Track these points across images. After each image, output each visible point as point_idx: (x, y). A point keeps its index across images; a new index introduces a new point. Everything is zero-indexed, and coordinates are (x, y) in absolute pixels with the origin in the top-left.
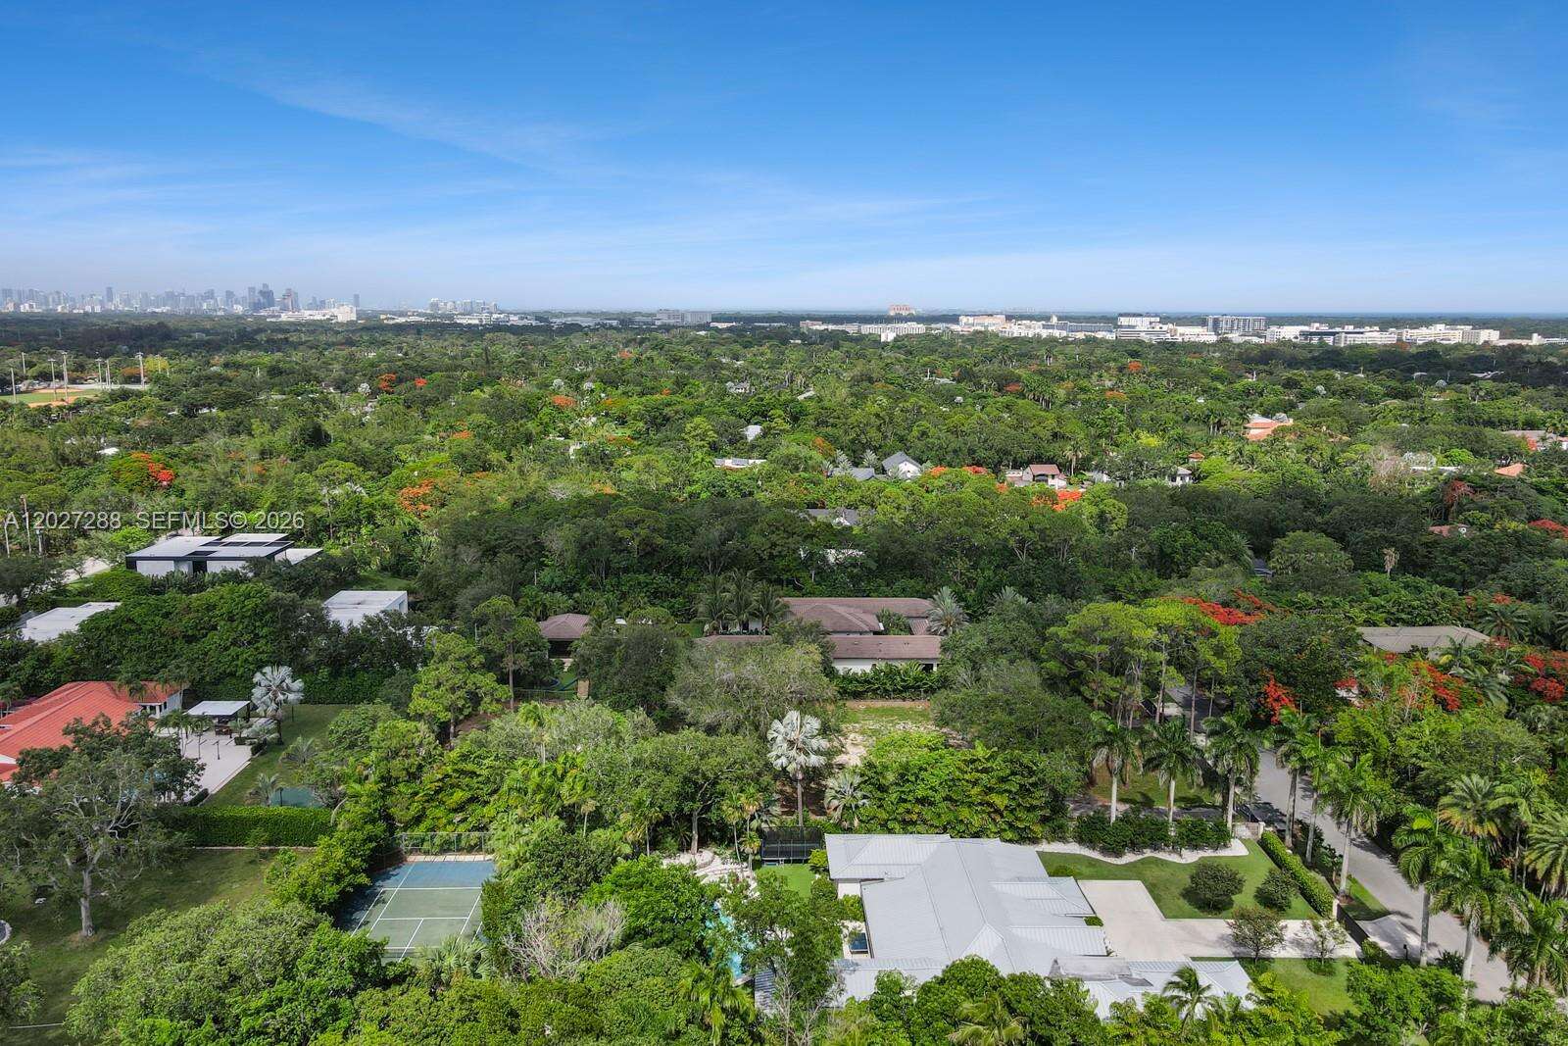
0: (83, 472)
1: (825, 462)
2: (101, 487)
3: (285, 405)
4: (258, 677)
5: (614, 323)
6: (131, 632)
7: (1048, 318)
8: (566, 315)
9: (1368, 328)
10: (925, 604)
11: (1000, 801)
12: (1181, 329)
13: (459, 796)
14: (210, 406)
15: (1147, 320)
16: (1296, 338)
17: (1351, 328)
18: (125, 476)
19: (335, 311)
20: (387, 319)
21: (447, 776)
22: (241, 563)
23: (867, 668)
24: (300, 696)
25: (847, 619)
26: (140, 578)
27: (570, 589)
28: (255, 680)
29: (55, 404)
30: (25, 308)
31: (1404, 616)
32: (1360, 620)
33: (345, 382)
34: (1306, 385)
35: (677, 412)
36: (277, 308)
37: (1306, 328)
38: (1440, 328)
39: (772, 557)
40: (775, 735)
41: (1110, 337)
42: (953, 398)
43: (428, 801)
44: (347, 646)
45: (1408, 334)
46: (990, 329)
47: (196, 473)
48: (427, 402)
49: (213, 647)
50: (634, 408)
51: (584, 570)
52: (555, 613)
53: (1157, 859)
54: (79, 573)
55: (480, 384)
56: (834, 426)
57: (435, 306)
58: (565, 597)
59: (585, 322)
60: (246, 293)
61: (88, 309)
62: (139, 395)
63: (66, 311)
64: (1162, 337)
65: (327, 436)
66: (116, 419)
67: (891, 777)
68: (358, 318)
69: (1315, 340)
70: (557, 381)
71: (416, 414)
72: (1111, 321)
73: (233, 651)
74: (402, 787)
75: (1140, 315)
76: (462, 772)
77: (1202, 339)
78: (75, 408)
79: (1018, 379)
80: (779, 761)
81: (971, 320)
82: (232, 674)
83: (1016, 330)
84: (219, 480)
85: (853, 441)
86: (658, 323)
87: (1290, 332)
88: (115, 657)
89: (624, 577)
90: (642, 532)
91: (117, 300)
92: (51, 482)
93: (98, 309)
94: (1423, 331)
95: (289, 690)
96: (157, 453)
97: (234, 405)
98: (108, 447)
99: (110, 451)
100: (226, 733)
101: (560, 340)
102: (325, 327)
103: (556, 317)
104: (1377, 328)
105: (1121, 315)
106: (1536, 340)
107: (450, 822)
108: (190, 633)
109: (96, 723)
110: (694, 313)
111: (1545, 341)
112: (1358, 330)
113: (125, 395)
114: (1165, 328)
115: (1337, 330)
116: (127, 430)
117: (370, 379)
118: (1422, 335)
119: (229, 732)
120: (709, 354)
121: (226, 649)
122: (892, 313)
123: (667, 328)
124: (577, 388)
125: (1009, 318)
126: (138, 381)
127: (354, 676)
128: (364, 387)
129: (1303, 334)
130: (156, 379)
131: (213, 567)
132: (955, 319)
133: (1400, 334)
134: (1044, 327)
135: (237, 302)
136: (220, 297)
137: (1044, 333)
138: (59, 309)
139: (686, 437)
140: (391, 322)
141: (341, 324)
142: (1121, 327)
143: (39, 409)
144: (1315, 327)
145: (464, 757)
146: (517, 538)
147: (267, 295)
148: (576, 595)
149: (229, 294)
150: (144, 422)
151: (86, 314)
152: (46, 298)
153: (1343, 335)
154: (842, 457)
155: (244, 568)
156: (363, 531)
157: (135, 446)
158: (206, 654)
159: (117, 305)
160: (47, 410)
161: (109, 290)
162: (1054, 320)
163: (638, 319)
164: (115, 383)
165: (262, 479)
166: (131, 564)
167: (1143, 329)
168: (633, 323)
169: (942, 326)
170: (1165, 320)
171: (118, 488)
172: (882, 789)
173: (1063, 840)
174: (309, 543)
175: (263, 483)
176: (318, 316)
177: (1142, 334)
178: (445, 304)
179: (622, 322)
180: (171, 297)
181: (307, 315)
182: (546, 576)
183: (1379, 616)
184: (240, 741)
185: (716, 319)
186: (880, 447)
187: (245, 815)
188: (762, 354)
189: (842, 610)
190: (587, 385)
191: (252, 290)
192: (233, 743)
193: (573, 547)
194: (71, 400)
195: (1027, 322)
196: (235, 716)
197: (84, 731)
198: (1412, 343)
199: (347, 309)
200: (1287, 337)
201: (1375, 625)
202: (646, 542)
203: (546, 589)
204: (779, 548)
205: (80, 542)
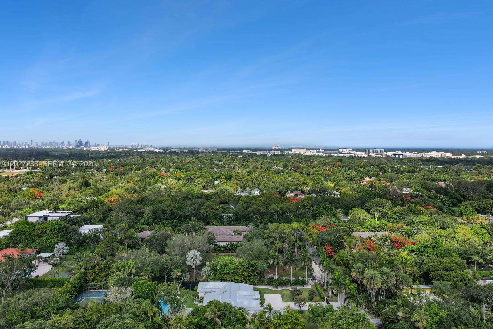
0: (16, 194)
1: (233, 191)
2: (21, 197)
3: (79, 175)
4: (56, 245)
5: (187, 151)
6: (24, 234)
7: (319, 150)
8: (172, 149)
9: (413, 153)
10: (246, 228)
11: (246, 274)
12: (358, 153)
13: (104, 273)
14: (57, 176)
15: (348, 150)
16: (391, 155)
17: (408, 153)
18: (28, 195)
19: (101, 147)
20: (117, 150)
21: (102, 268)
22: (57, 218)
23: (225, 244)
24: (67, 251)
25: (223, 232)
26: (28, 222)
27: (149, 224)
28: (55, 246)
29: (10, 176)
30: (4, 147)
31: (372, 229)
32: (361, 231)
33: (99, 169)
34: (385, 169)
35: (195, 177)
36: (83, 147)
37: (394, 153)
38: (434, 153)
39: (207, 215)
40: (188, 256)
41: (336, 155)
42: (280, 173)
43: (96, 275)
44: (83, 238)
45: (425, 154)
46: (301, 153)
47: (49, 194)
48: (122, 175)
49: (46, 239)
50: (183, 176)
51: (154, 219)
52: (144, 231)
53: (287, 289)
54: (11, 222)
55: (139, 169)
56: (239, 181)
57: (132, 146)
58: (148, 226)
59: (177, 151)
60: (74, 142)
61: (24, 147)
62: (36, 172)
63: (17, 148)
64: (351, 155)
65: (90, 184)
66: (28, 180)
67: (218, 267)
68: (108, 150)
69: (397, 156)
70: (163, 168)
71: (118, 178)
72: (337, 150)
73: (51, 240)
74: (90, 271)
75: (346, 149)
76: (106, 267)
77: (364, 156)
78: (16, 176)
79: (301, 167)
80: (189, 263)
81: (296, 150)
82: (50, 246)
83: (308, 153)
84: (55, 196)
85: (244, 185)
86: (200, 151)
87: (390, 154)
88: (18, 242)
89: (165, 221)
90: (170, 208)
91: (33, 144)
92: (6, 196)
93: (27, 147)
94: (430, 153)
95: (64, 249)
96: (38, 189)
97: (64, 175)
98: (24, 187)
99: (25, 189)
100: (46, 262)
101: (168, 156)
102: (97, 152)
103: (169, 149)
104: (416, 153)
105: (340, 149)
106: (463, 156)
107: (102, 281)
108: (40, 235)
109: (10, 255)
110: (211, 148)
111: (466, 157)
112: (410, 153)
113: (32, 173)
114: (353, 152)
115: (404, 153)
116: (31, 183)
117: (107, 168)
118: (429, 155)
119: (47, 262)
120: (212, 160)
121: (49, 239)
122: (273, 148)
123: (202, 152)
124: (169, 170)
125: (307, 149)
126: (36, 169)
127: (84, 247)
128: (105, 170)
129: (393, 154)
130: (42, 168)
131: (49, 219)
132: (291, 150)
133: (423, 154)
134: (317, 152)
135: (71, 145)
136: (66, 143)
137: (317, 154)
138: (15, 147)
139: (196, 184)
140: (118, 151)
141: (103, 151)
142: (340, 152)
143: (5, 177)
144: (398, 152)
145: (107, 263)
146: (137, 210)
147: (81, 142)
148: (151, 226)
149: (69, 142)
150: (36, 180)
151: (23, 148)
152: (12, 144)
153: (405, 154)
154: (240, 189)
155: (58, 219)
156: (95, 210)
157: (33, 187)
158: (43, 241)
159: (34, 146)
160: (8, 177)
161: (32, 141)
162: (321, 150)
163: (194, 150)
164: (29, 169)
165: (68, 196)
166: (26, 218)
167: (346, 153)
168: (192, 151)
169: (287, 152)
170: (353, 150)
171: (26, 198)
172: (215, 270)
173: (265, 285)
174: (79, 213)
175: (68, 197)
176: (96, 149)
177: (346, 154)
178: (136, 145)
179: (189, 151)
180: (50, 143)
181: (92, 149)
182: (143, 220)
183: (366, 230)
184: (50, 264)
185: (218, 150)
186: (253, 187)
187: (47, 279)
188: (228, 160)
189: (222, 229)
190: (172, 169)
191: (76, 141)
192: (48, 264)
193: (151, 213)
194: (15, 174)
195: (313, 151)
196: (49, 257)
197: (7, 257)
198: (426, 157)
199: (105, 147)
200: (389, 155)
201: (365, 232)
202: (171, 211)
203: (142, 224)
204: (208, 213)
205: (12, 214)
